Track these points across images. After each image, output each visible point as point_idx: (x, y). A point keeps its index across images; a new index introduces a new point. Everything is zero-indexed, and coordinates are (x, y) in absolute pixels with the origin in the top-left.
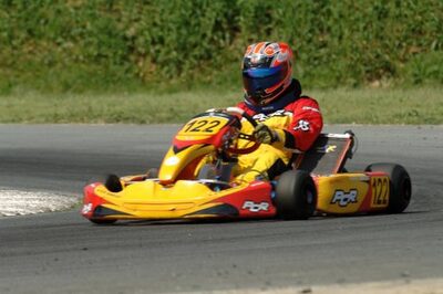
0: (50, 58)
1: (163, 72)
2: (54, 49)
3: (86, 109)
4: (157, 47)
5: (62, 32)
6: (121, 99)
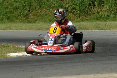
1: (76, 17)
4: (74, 10)
5: (49, 6)
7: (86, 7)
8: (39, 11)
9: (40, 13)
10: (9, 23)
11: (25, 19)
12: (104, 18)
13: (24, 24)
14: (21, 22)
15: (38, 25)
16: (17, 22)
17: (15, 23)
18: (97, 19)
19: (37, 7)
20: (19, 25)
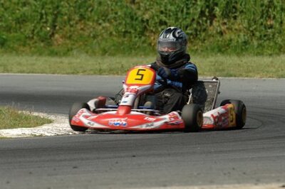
0: (94, 33)
2: (97, 27)
3: (120, 66)
4: (163, 27)
5: (102, 16)
7: (193, 20)
8: (79, 27)
9: (81, 32)
10: (5, 56)
11: (44, 47)
12: (236, 47)
13: (40, 58)
14: (33, 54)
15: (74, 60)
16: (23, 54)
17: (18, 56)
18: (220, 51)
19: (73, 17)
20: (27, 61)
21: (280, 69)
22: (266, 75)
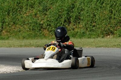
0: (19, 30)
2: (20, 27)
3: (29, 43)
6: (39, 41)
21: (97, 44)
22: (91, 46)
